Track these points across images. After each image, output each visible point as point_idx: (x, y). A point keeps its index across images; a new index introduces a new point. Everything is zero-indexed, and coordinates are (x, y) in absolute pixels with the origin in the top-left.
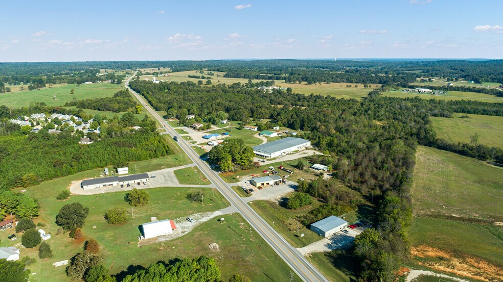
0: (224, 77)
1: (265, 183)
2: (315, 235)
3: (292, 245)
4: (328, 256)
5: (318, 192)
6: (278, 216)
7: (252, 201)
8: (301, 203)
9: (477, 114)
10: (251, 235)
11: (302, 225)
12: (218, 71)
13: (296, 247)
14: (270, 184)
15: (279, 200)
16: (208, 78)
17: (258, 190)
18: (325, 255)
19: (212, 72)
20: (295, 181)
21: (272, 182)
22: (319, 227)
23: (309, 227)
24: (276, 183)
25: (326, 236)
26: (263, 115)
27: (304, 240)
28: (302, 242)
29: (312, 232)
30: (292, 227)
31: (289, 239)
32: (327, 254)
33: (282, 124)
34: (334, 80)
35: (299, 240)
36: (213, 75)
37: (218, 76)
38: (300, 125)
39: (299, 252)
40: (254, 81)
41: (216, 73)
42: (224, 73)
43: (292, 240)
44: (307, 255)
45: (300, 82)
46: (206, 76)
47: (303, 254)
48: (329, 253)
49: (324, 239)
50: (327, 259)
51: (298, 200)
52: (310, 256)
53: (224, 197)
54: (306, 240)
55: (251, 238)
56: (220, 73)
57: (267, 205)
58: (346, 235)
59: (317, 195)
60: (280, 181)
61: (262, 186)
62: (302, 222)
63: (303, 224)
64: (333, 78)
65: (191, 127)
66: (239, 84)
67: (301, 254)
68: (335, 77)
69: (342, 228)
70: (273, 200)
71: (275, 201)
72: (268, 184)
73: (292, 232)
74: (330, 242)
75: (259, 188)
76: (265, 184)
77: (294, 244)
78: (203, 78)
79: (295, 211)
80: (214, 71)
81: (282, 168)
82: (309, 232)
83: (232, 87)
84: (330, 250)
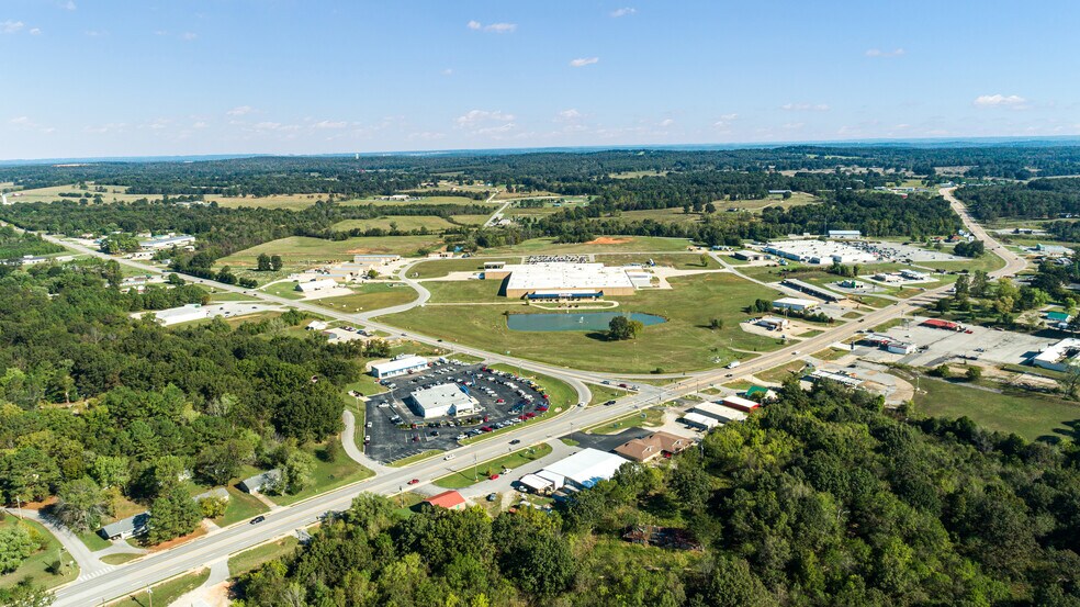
0: (127, 193)
12: (116, 184)
16: (96, 196)
19: (104, 187)
36: (105, 191)
37: (114, 192)
40: (170, 197)
41: (110, 188)
42: (127, 188)
45: (244, 196)
46: (93, 193)
56: (117, 188)
66: (145, 201)
78: (88, 195)
80: (108, 184)
83: (134, 204)
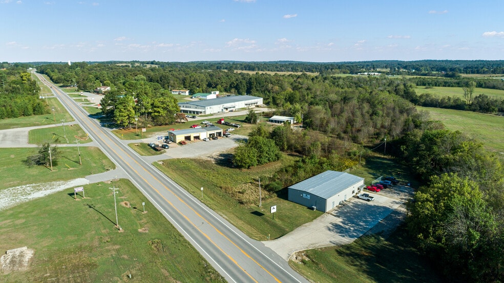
1: (192, 135)
2: (301, 210)
3: (250, 236)
4: (348, 255)
5: (288, 142)
6: (215, 181)
7: (163, 161)
8: (260, 157)
9: (439, 86)
10: (144, 220)
11: (266, 192)
13: (261, 239)
14: (202, 138)
15: (216, 157)
17: (179, 146)
18: (340, 253)
20: (244, 135)
21: (204, 135)
22: (310, 191)
23: (284, 194)
24: (212, 137)
25: (328, 210)
26: (198, 83)
27: (278, 221)
28: (274, 225)
29: (292, 204)
30: (244, 198)
31: (240, 223)
32: (343, 251)
33: (222, 89)
34: (278, 69)
35: (267, 221)
38: (246, 89)
39: (272, 253)
43: (249, 223)
44: (294, 259)
47: (284, 256)
48: (348, 247)
49: (325, 215)
50: (347, 262)
51: (255, 150)
52: (303, 261)
53: (106, 157)
54: (282, 220)
55: (142, 226)
57: (193, 166)
58: (367, 205)
59: (286, 147)
60: (219, 134)
61: (187, 142)
62: (266, 188)
63: (269, 191)
64: (277, 68)
65: (95, 92)
67: (278, 257)
68: (279, 67)
69: (356, 191)
70: (205, 158)
71: (209, 159)
72: (197, 138)
73: (246, 207)
74: (339, 221)
75: (181, 143)
76: (192, 139)
77: (253, 231)
79: (248, 171)
81: (223, 122)
82: (286, 204)
84: (346, 240)
